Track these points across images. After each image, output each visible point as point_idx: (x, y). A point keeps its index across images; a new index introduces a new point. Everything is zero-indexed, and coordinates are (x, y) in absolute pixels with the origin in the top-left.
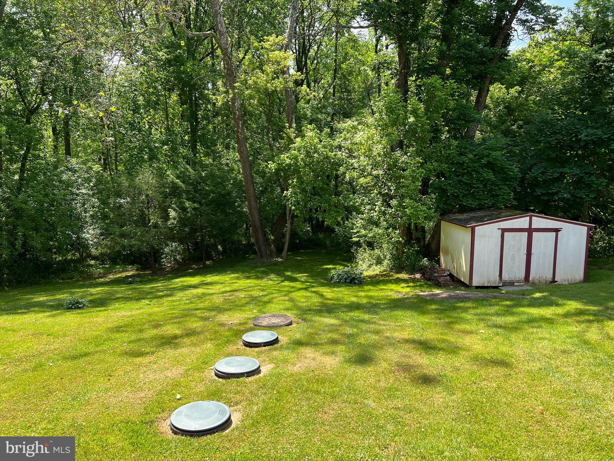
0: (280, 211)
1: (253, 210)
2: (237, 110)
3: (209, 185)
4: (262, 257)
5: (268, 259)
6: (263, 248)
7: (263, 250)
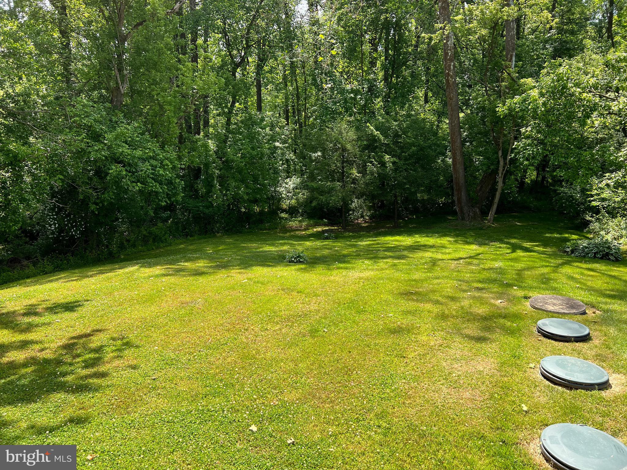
0: (492, 167)
1: (458, 166)
2: (450, 50)
3: (410, 137)
4: (463, 219)
5: (470, 222)
6: (465, 209)
7: (465, 212)
